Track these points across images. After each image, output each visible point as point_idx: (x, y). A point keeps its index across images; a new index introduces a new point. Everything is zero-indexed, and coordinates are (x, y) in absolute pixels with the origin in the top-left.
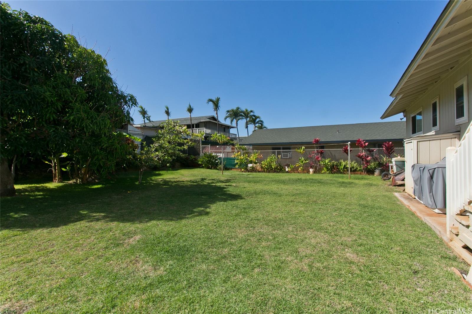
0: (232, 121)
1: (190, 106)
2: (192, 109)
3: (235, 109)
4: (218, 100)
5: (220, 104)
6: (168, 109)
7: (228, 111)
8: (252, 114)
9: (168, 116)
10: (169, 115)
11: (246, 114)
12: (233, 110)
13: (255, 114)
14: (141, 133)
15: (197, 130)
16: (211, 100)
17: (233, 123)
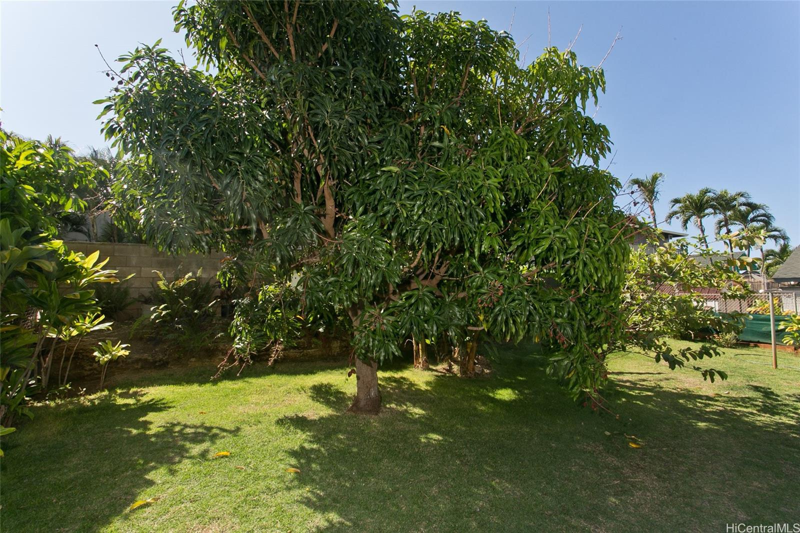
0: (685, 222)
3: (695, 193)
7: (676, 201)
11: (723, 203)
12: (690, 197)
13: (750, 201)
17: (688, 225)
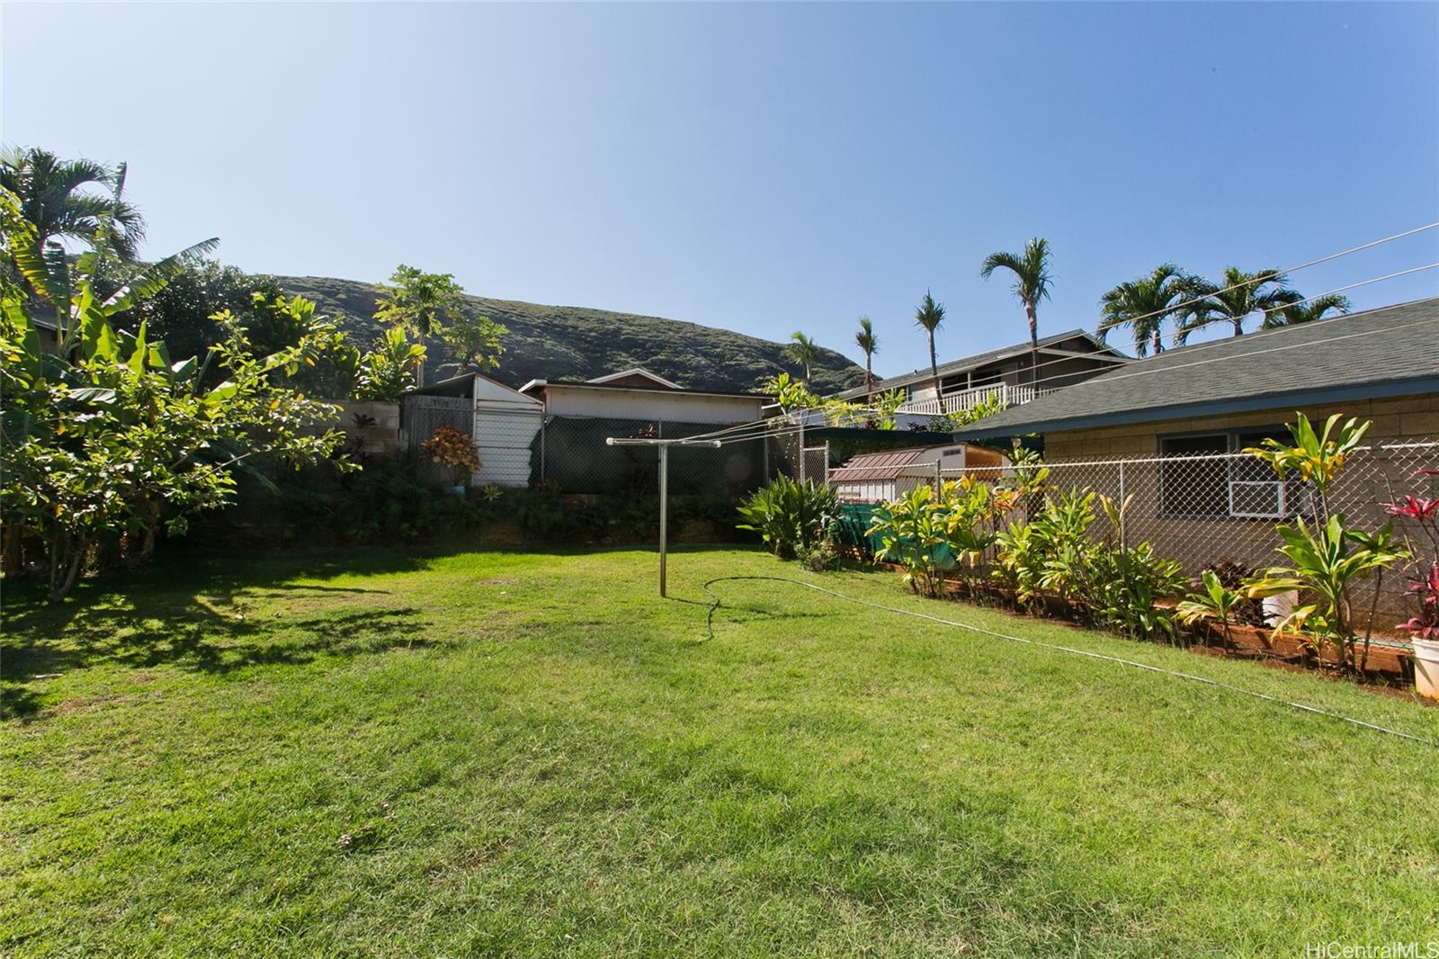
1: (930, 301)
2: (939, 314)
4: (1038, 253)
5: (1051, 268)
6: (868, 328)
8: (1269, 288)
9: (869, 355)
10: (872, 349)
14: (536, 407)
15: (977, 394)
16: (1001, 260)
